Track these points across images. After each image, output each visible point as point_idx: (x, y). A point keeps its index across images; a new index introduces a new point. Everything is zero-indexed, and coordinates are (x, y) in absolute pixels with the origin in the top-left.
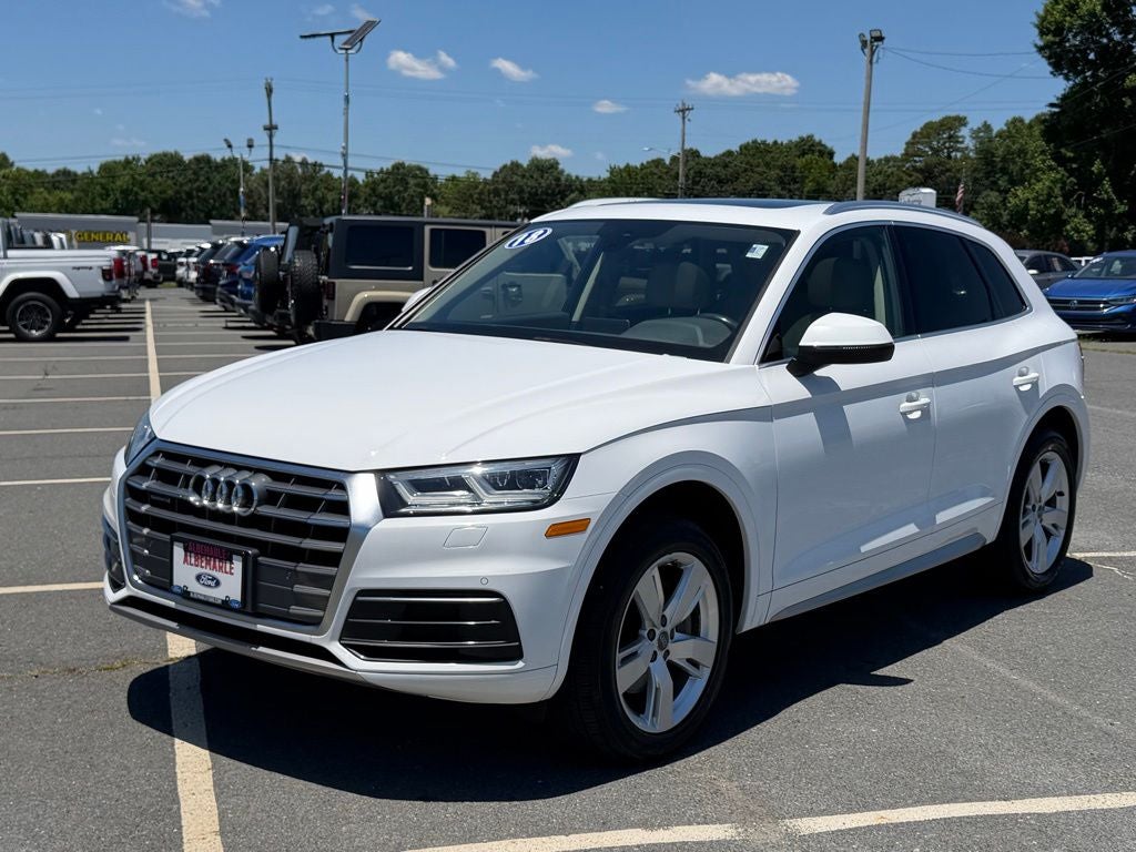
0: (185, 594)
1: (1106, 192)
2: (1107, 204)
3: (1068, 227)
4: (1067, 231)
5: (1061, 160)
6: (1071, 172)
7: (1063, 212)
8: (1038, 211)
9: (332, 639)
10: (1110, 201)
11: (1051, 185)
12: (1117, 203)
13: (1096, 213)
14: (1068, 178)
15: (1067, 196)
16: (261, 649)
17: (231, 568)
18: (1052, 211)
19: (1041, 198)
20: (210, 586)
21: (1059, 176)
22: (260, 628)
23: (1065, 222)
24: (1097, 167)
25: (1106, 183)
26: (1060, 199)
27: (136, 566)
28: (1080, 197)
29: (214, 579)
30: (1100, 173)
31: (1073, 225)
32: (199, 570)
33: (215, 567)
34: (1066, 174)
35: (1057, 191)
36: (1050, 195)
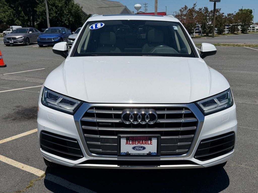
0: (128, 155)
1: (23, 14)
2: (23, 17)
3: (15, 22)
4: (15, 23)
5: (12, 7)
6: (15, 10)
7: (14, 19)
8: (8, 19)
9: (192, 157)
10: (24, 16)
11: (10, 13)
12: (25, 17)
13: (21, 19)
14: (14, 11)
15: (14, 15)
16: (161, 166)
17: (151, 142)
18: (11, 19)
19: (8, 16)
20: (140, 150)
21: (11, 11)
22: (162, 159)
23: (14, 21)
24: (20, 9)
25: (22, 12)
26: (13, 16)
27: (90, 149)
28: (17, 15)
29: (142, 147)
30: (21, 10)
31: (17, 22)
32: (134, 145)
33: (143, 143)
34: (13, 10)
35: (12, 14)
36: (10, 15)
